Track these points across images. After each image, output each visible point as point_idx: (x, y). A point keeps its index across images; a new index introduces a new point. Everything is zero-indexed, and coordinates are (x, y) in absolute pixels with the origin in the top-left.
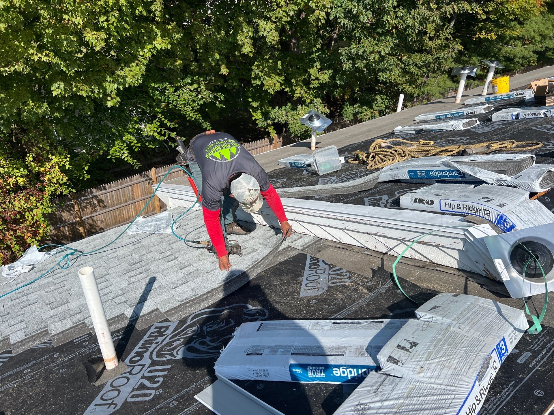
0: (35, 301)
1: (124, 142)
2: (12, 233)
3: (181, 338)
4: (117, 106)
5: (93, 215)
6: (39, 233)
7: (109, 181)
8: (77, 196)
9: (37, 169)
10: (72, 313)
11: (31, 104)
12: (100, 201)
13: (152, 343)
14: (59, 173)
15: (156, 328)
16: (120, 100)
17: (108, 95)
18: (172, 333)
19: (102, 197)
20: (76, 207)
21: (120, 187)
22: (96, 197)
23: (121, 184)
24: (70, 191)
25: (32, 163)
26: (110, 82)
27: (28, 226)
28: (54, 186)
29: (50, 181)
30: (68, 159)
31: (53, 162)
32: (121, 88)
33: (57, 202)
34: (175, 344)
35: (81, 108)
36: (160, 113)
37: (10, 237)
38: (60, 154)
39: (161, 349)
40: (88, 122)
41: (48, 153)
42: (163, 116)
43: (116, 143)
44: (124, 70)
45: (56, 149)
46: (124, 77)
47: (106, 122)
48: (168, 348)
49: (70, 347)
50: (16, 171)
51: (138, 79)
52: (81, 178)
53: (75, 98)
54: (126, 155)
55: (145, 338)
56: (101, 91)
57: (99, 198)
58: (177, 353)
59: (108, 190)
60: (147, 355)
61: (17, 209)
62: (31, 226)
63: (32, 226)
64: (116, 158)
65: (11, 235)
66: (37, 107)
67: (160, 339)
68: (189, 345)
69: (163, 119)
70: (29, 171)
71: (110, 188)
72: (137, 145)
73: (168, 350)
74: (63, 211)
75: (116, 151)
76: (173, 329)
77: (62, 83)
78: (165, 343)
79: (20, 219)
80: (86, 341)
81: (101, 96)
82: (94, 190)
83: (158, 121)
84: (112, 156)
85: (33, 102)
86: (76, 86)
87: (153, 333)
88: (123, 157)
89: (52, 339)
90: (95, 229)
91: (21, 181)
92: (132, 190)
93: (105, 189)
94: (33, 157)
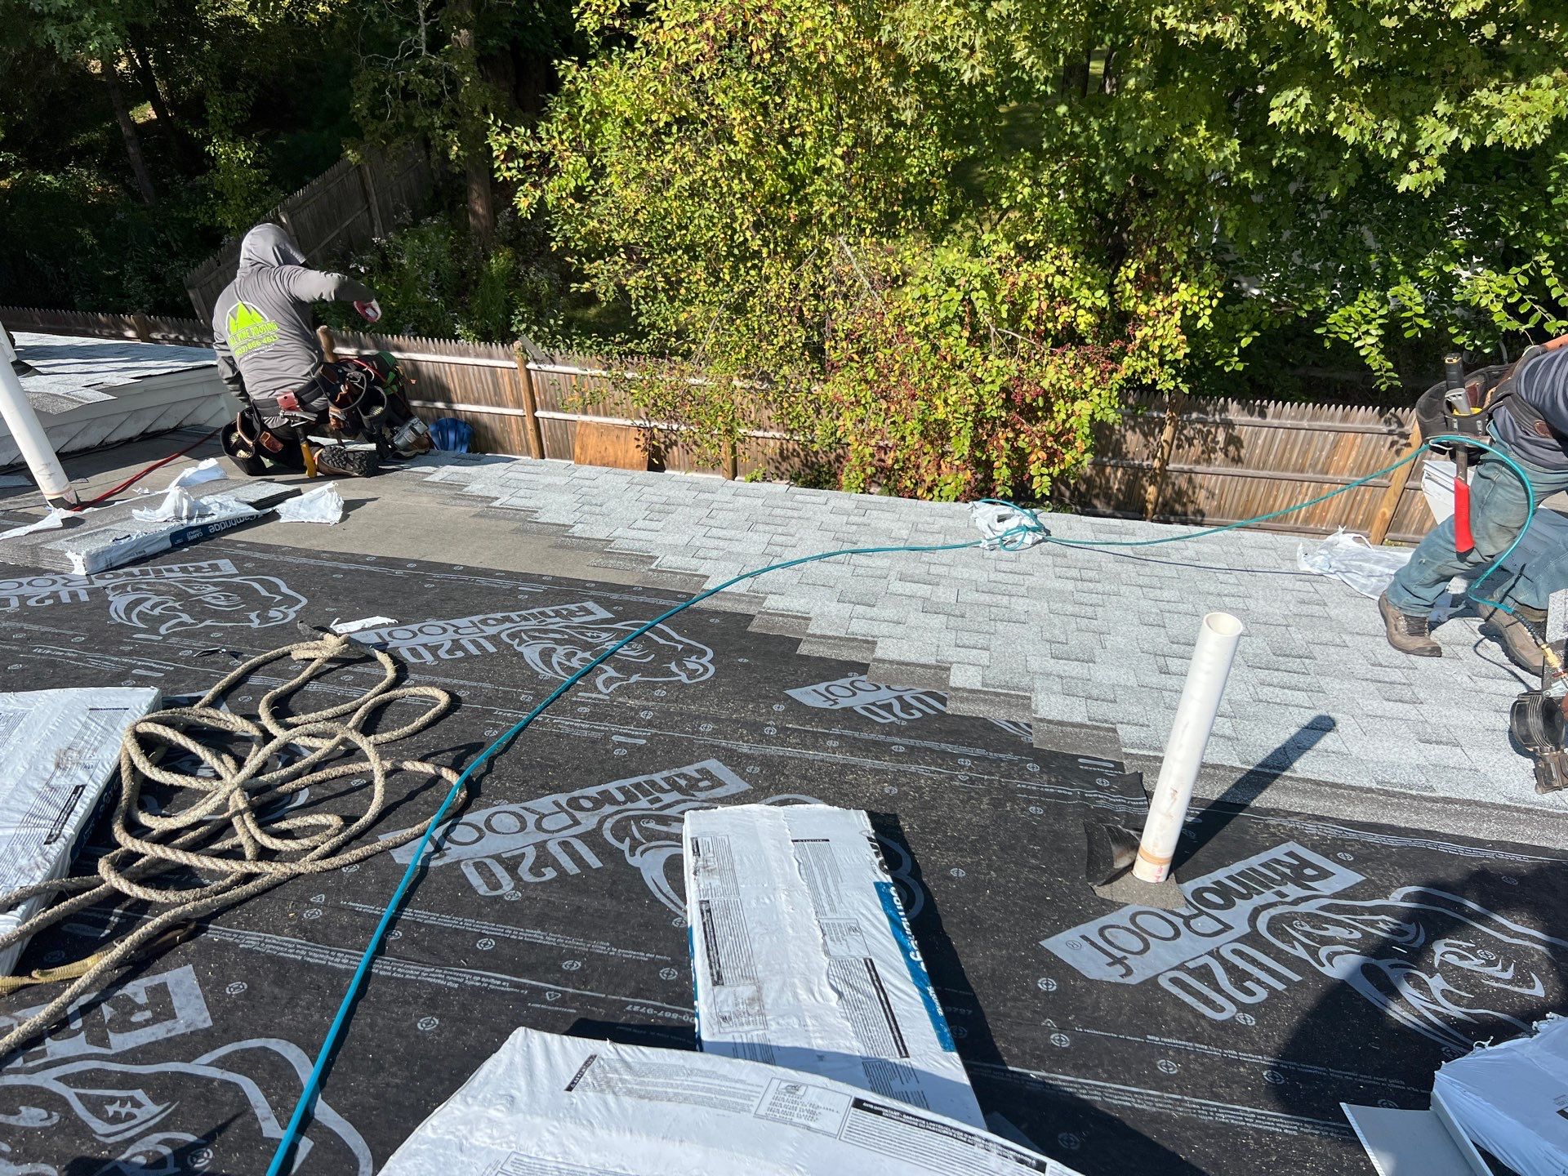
0: (1023, 618)
1: (1384, 301)
2: (1011, 435)
3: (1356, 928)
4: (1427, 194)
5: (1198, 468)
6: (1063, 460)
7: (1284, 397)
8: (1181, 405)
9: (1132, 303)
10: (1095, 692)
11: (1202, 132)
12: (1234, 441)
13: (1270, 888)
14: (1174, 332)
15: (1290, 854)
16: (1442, 179)
17: (1416, 156)
18: (1335, 896)
19: (1245, 433)
20: (1168, 432)
21: (1305, 424)
22: (1229, 425)
23: (1314, 417)
24: (1176, 387)
25: (1128, 286)
26: (1441, 120)
27: (1049, 432)
28: (1147, 360)
29: (1144, 346)
30: (1215, 302)
31: (1175, 297)
32: (1467, 144)
33: (1131, 401)
34: (1332, 931)
35: (1319, 173)
36: (1546, 249)
37: (1002, 442)
38: (1203, 284)
39: (1289, 919)
40: (1313, 216)
41: (1174, 271)
42: (1551, 263)
43: (1361, 297)
44: (1506, 90)
45: (1199, 268)
46: (1492, 115)
47: (1364, 229)
48: (1307, 928)
49: (1066, 768)
50: (1085, 292)
51: (1535, 129)
52: (1218, 363)
53: (1316, 144)
54: (1370, 340)
55: (1255, 861)
56: (1404, 137)
57: (1236, 433)
58: (1330, 958)
59: (1269, 419)
60: (1244, 907)
61: (1045, 384)
62: (1052, 435)
63: (1056, 438)
64: (1337, 342)
65: (1007, 440)
66: (1212, 146)
67: (1292, 891)
68: (1373, 961)
69: (1544, 272)
70: (1112, 301)
71: (1278, 416)
72: (1420, 321)
73: (1307, 935)
74: (1133, 429)
75: (1348, 319)
76: (1339, 888)
77: (1307, 94)
78: (1303, 908)
79: (1040, 409)
80: (1107, 777)
81: (1395, 154)
82: (1234, 406)
83: (1525, 273)
84: (1328, 331)
85: (1207, 130)
86: (1340, 110)
87: (1278, 862)
88: (1358, 344)
89: (1034, 724)
90: (1184, 505)
91: (1084, 320)
92: (1335, 445)
93: (1263, 414)
94: (1138, 270)
